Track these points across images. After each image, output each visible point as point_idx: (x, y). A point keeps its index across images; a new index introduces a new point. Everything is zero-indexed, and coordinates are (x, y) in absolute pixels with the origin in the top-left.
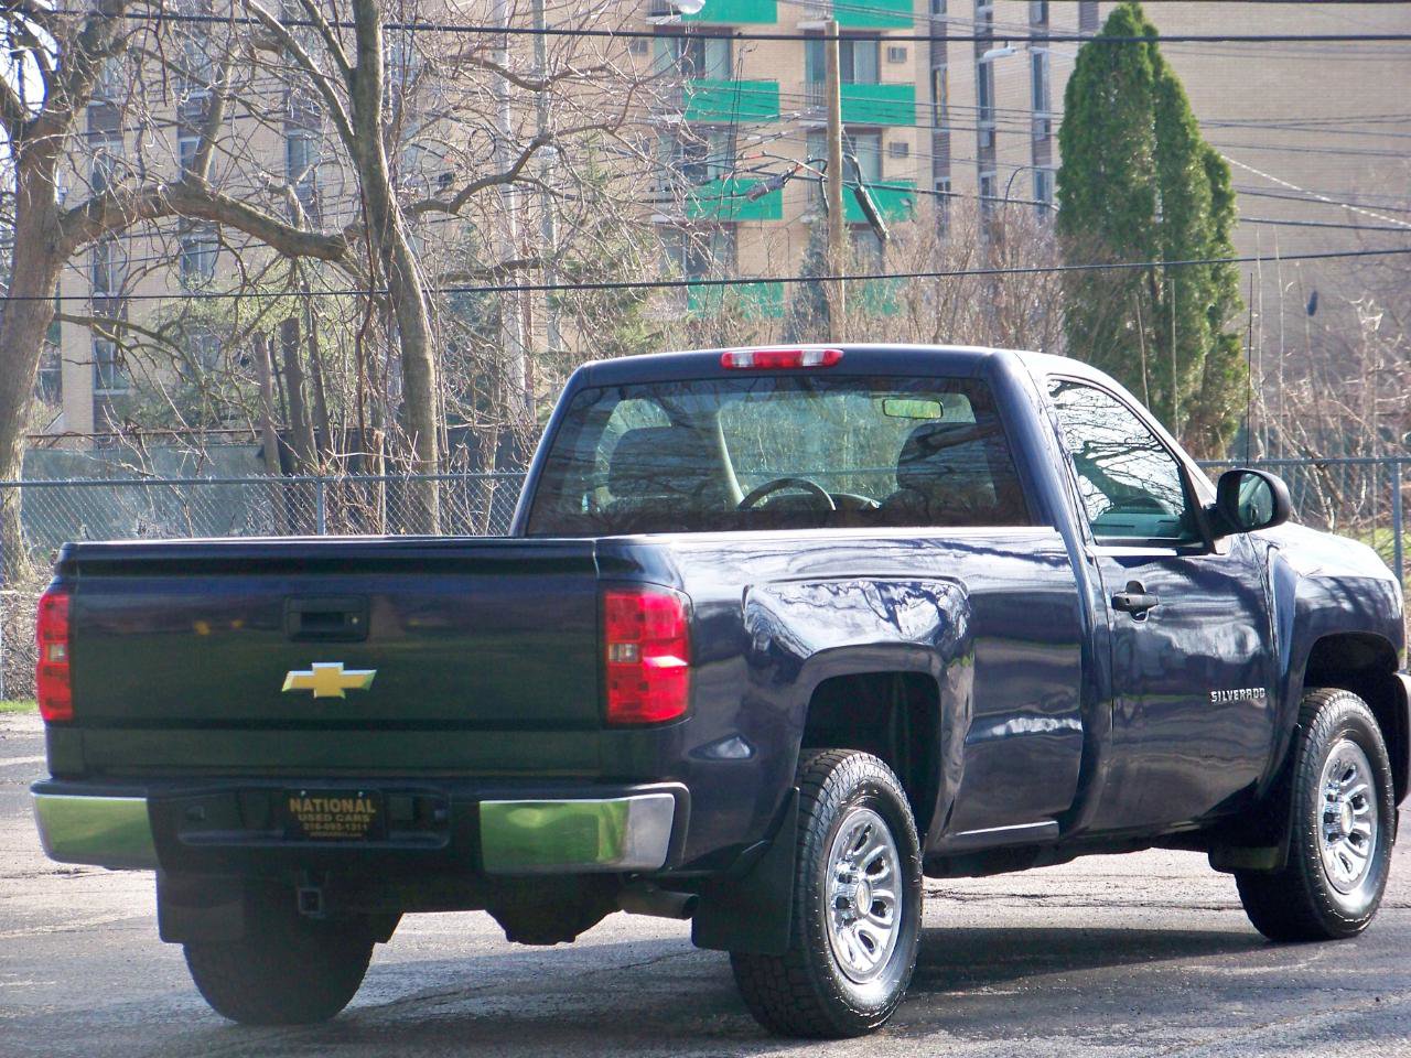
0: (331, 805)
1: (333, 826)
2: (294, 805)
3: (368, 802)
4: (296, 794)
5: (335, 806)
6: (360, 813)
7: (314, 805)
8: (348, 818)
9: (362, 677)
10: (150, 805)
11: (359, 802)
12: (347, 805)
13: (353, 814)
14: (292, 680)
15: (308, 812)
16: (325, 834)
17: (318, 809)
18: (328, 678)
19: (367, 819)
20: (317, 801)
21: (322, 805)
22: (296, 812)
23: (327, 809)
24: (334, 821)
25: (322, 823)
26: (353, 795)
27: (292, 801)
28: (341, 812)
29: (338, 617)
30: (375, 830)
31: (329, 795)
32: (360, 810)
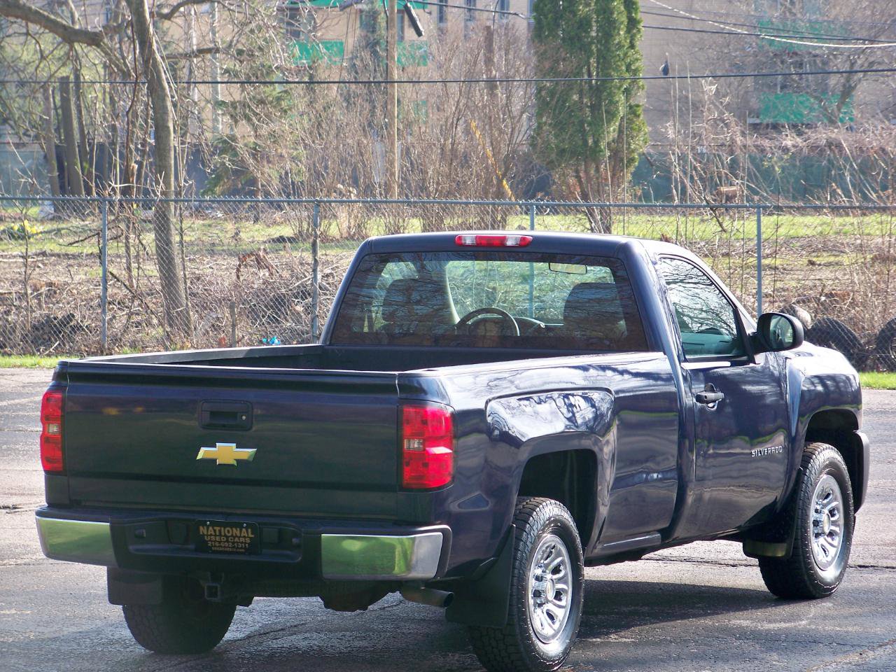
0: (226, 531)
1: (227, 544)
2: (202, 530)
3: (249, 530)
4: (204, 524)
5: (228, 532)
6: (244, 537)
7: (215, 531)
8: (236, 539)
9: (247, 453)
10: (112, 528)
11: (244, 530)
12: (236, 532)
13: (239, 537)
14: (203, 453)
15: (211, 535)
16: (221, 549)
17: (218, 534)
18: (226, 452)
19: (248, 541)
20: (217, 529)
21: (220, 531)
22: (204, 535)
23: (223, 534)
24: (227, 541)
25: (220, 542)
26: (240, 526)
27: (201, 528)
28: (232, 536)
29: (234, 415)
30: (253, 548)
31: (224, 525)
32: (244, 535)
